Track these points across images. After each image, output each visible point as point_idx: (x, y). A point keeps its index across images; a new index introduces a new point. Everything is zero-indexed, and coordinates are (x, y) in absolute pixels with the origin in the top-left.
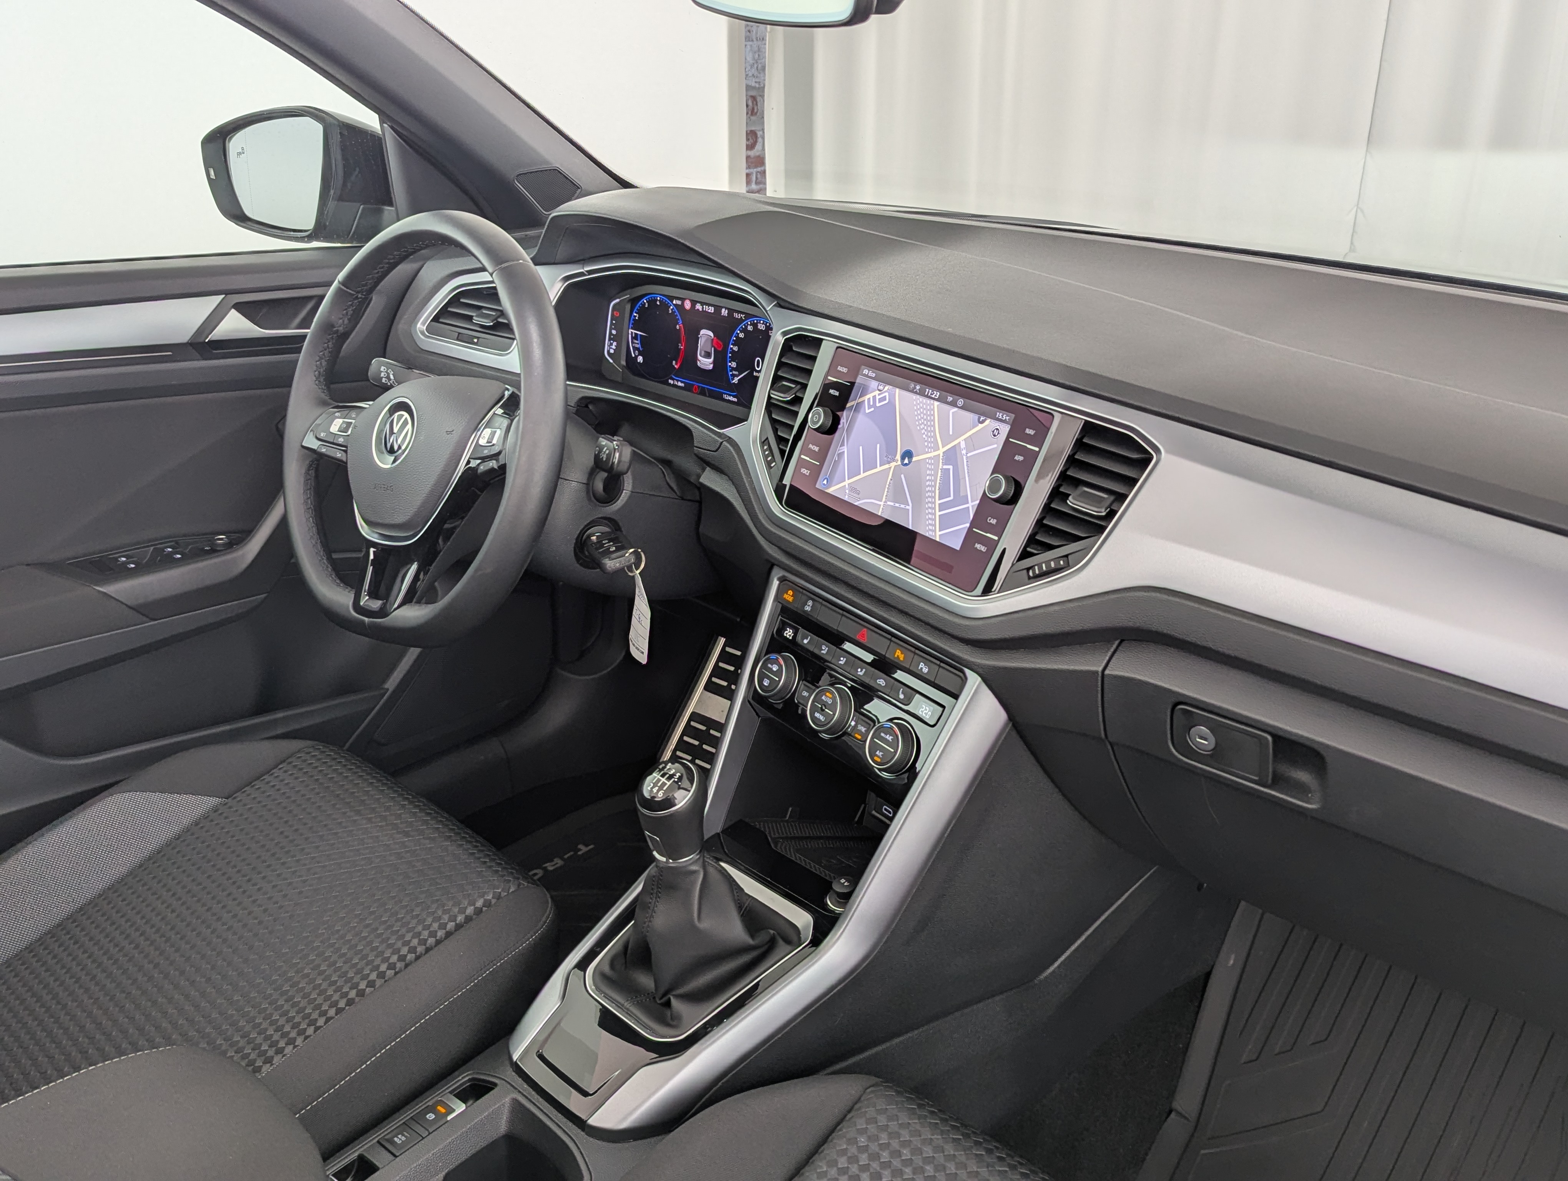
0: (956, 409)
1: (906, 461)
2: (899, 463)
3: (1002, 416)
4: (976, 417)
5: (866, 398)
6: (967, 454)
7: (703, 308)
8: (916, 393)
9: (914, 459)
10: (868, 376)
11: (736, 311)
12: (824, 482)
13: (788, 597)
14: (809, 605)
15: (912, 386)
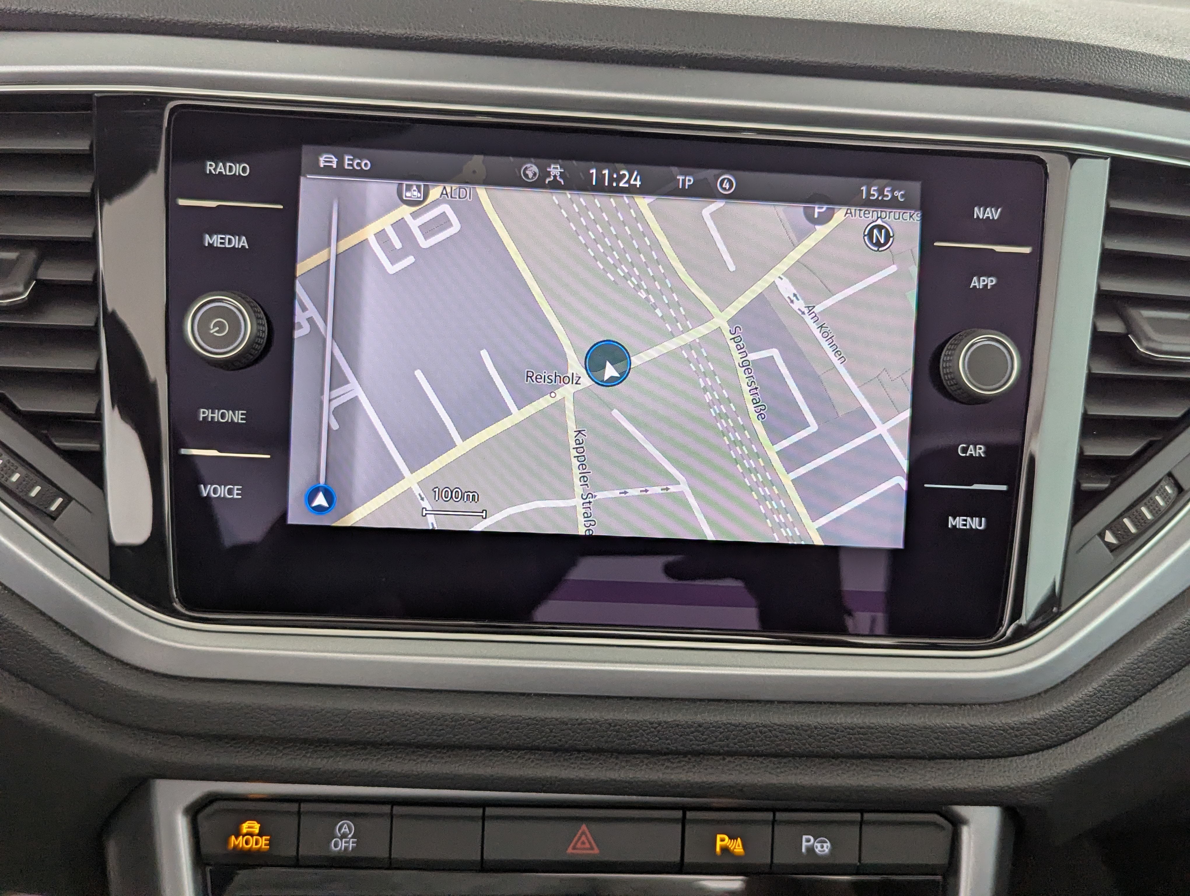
0: (718, 204)
1: (610, 371)
2: (586, 381)
3: (881, 192)
4: (798, 210)
5: (369, 232)
6: (811, 308)
8: (555, 186)
9: (636, 361)
10: (340, 171)
12: (316, 503)
13: (247, 843)
14: (344, 836)
15: (532, 169)
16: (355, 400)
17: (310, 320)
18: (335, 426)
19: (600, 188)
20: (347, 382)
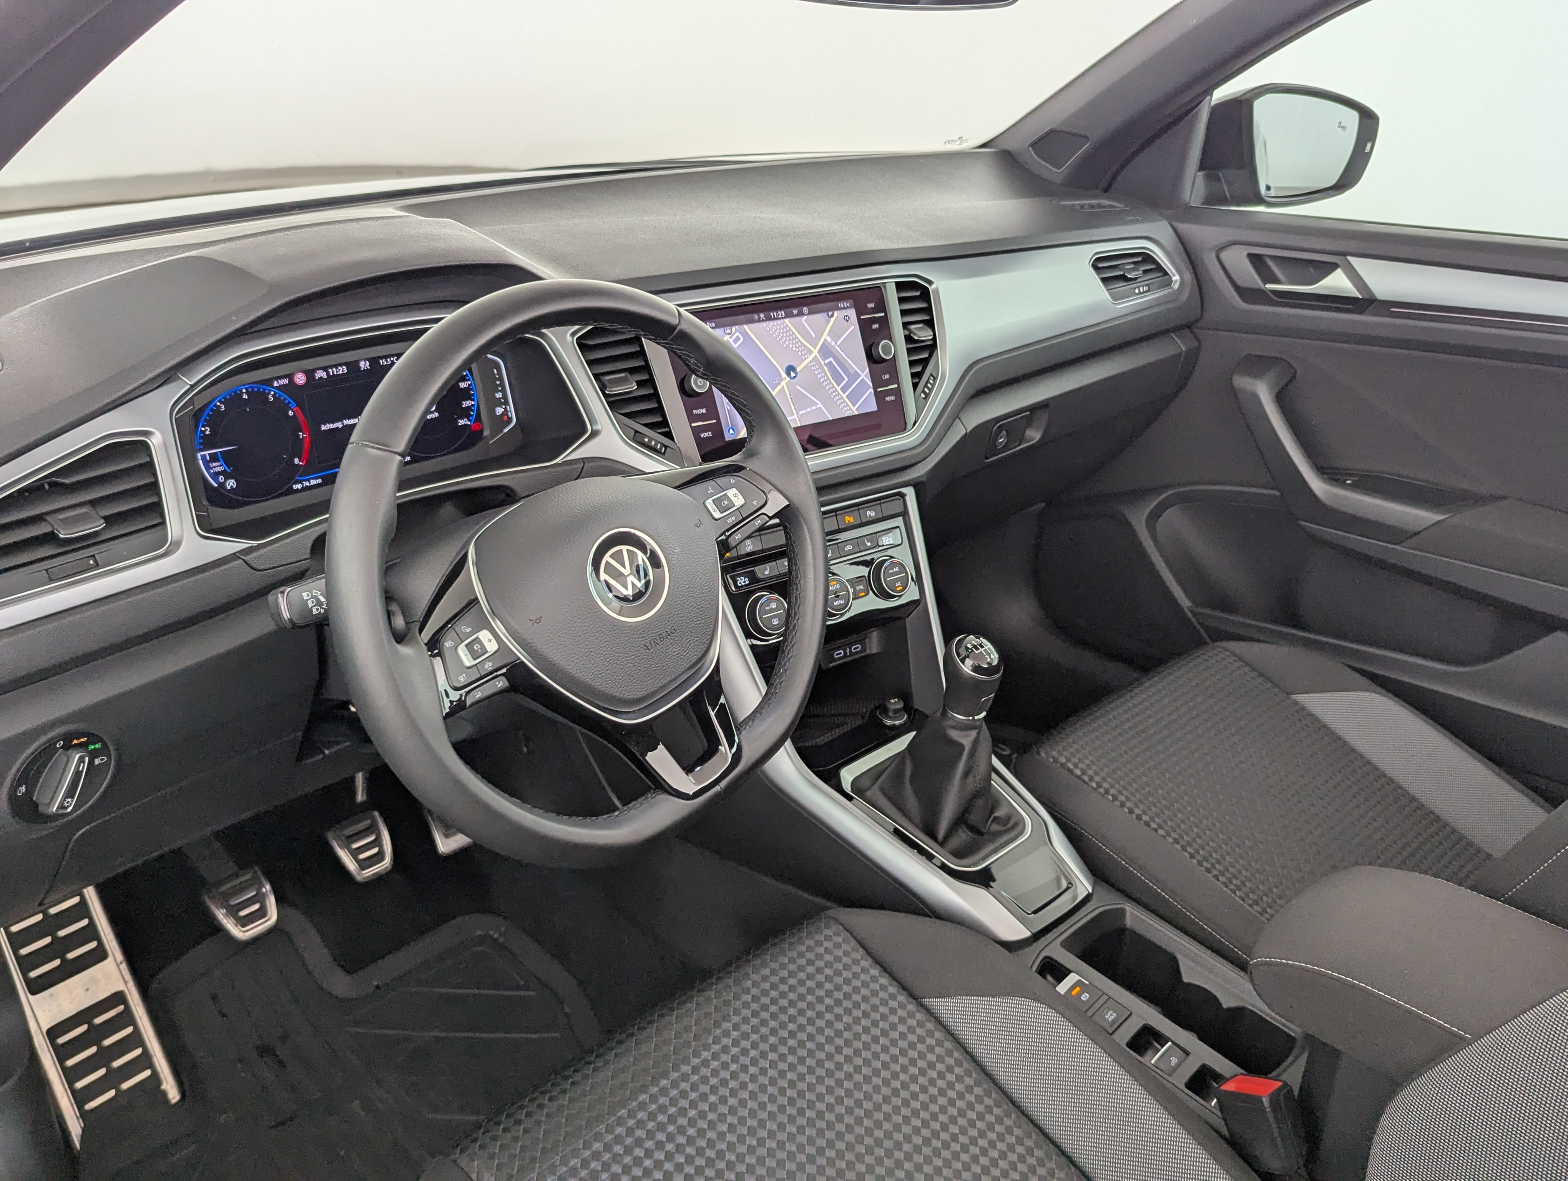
0: (805, 317)
1: (793, 374)
2: (788, 379)
3: (844, 305)
4: (825, 314)
6: (836, 344)
7: (328, 374)
8: (763, 320)
9: (798, 370)
11: (382, 358)
15: (756, 317)
19: (775, 319)
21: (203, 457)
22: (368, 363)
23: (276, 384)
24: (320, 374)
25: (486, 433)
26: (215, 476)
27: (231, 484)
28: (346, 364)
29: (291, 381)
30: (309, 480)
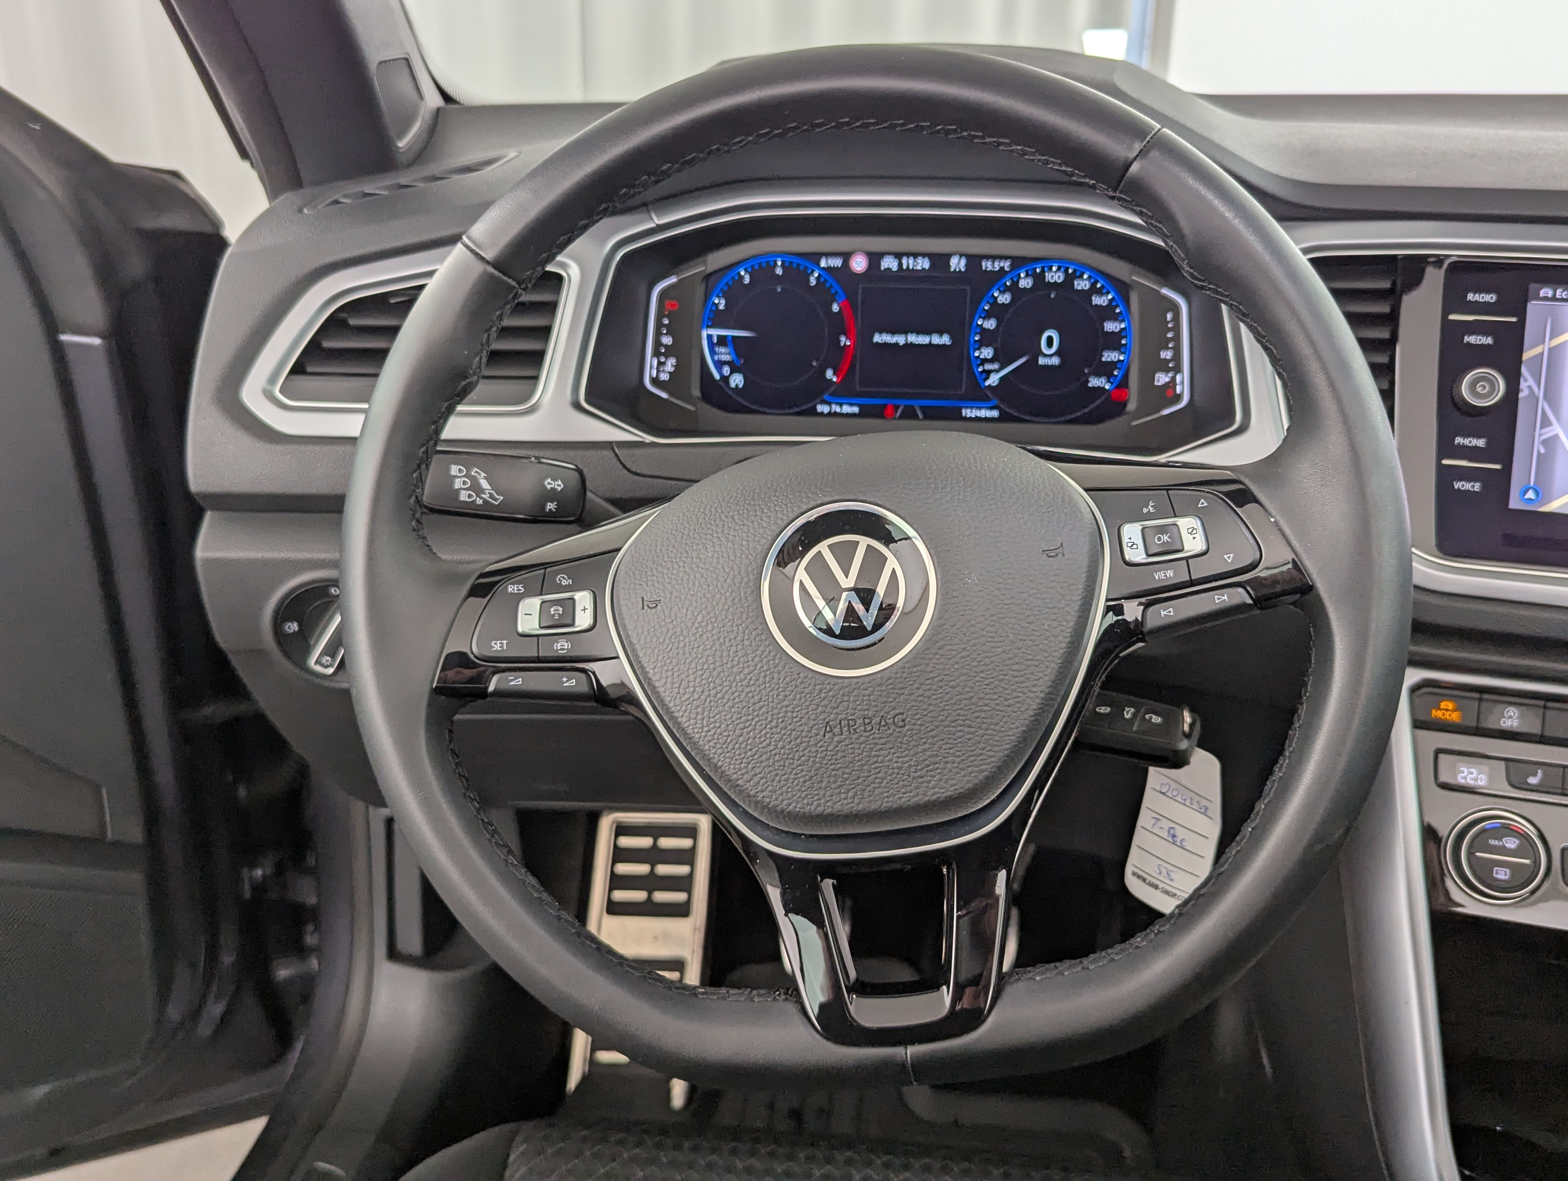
7: (900, 265)
10: (1554, 299)
11: (987, 257)
12: (1527, 496)
13: (1444, 714)
14: (1511, 717)
16: (1556, 437)
17: (1530, 387)
18: (1542, 451)
20: (1550, 424)
21: (710, 337)
22: (963, 262)
23: (823, 263)
24: (889, 263)
25: (1131, 406)
26: (719, 364)
27: (737, 380)
28: (931, 256)
29: (846, 263)
30: (841, 405)
